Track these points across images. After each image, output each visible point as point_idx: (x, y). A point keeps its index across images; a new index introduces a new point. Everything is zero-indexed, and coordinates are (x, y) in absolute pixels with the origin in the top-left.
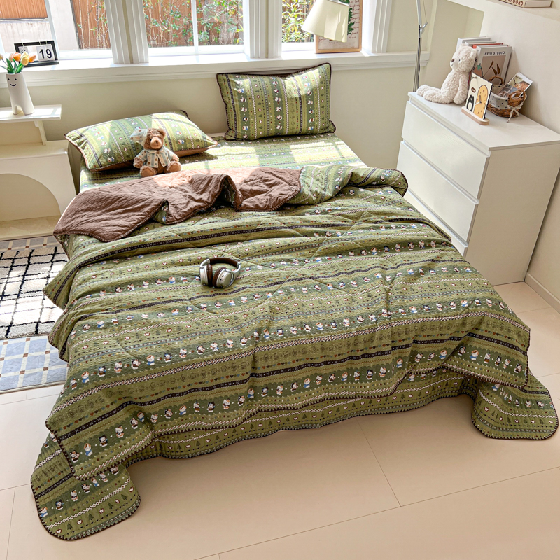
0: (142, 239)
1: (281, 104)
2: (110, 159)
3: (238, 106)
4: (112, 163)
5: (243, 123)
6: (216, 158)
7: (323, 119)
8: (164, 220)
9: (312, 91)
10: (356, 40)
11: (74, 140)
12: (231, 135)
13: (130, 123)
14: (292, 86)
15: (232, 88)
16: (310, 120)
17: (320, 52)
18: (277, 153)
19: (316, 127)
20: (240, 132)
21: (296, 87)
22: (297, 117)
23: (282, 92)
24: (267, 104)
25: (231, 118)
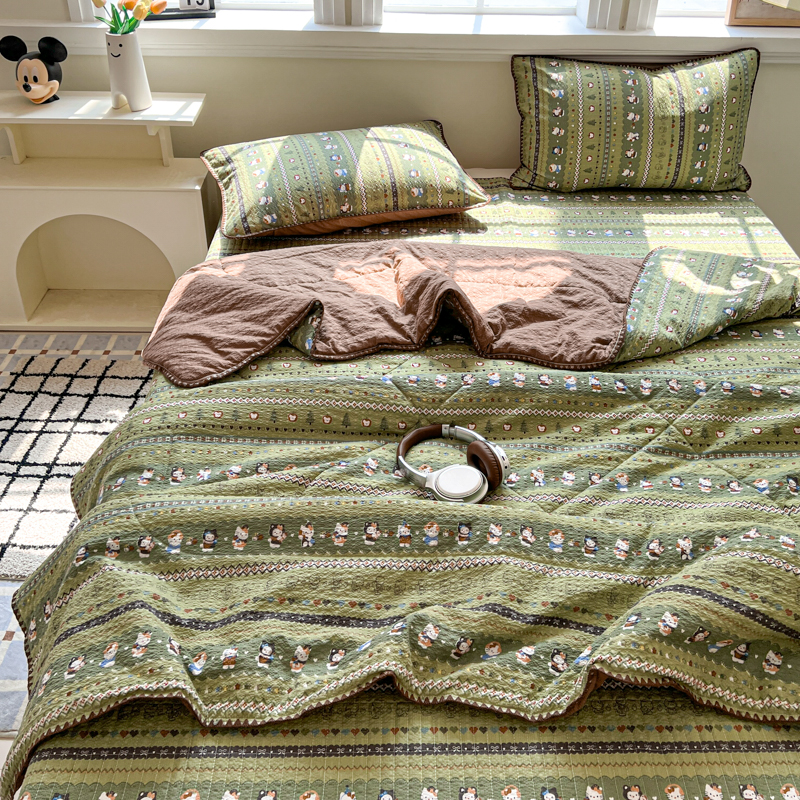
1: (638, 127)
2: (268, 218)
3: (547, 124)
5: (552, 158)
9: (711, 104)
11: (215, 166)
12: (525, 176)
13: (323, 145)
14: (668, 92)
15: (539, 87)
16: (698, 165)
17: (738, 23)
18: (615, 230)
19: (707, 179)
20: (543, 174)
21: (676, 93)
22: (671, 155)
23: (645, 102)
24: (608, 124)
25: (528, 145)
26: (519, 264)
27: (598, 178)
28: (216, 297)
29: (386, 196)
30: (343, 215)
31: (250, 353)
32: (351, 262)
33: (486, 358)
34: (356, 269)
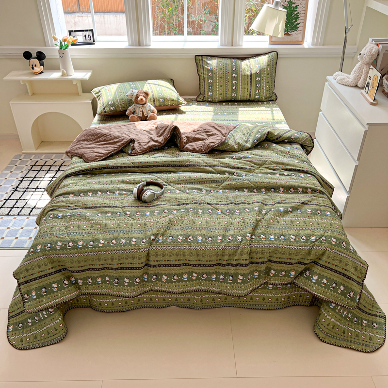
0: (108, 163)
1: (236, 79)
2: (112, 108)
3: (207, 78)
4: (113, 111)
5: (209, 90)
6: (185, 113)
7: (267, 91)
8: (129, 152)
9: (260, 71)
10: (300, 36)
11: (96, 94)
12: (201, 97)
13: (130, 85)
14: (246, 67)
15: (204, 66)
16: (257, 91)
17: (272, 43)
18: (227, 113)
19: (261, 96)
20: (206, 96)
22: (248, 88)
23: (239, 70)
24: (226, 78)
25: (202, 86)
27: (224, 97)
29: (151, 101)
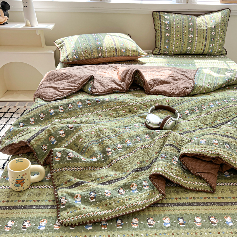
1: (192, 32)
3: (164, 32)
4: (76, 59)
5: (166, 44)
7: (220, 45)
9: (216, 26)
11: (58, 44)
12: (157, 50)
14: (202, 22)
15: (162, 20)
16: (211, 45)
19: (214, 50)
20: (163, 49)
21: (205, 22)
22: (203, 42)
23: (195, 25)
24: (183, 32)
25: (158, 40)
26: (157, 70)
27: (180, 50)
28: (58, 76)
29: (113, 51)
30: (99, 57)
31: (70, 91)
32: (102, 70)
33: (148, 95)
34: (104, 72)
